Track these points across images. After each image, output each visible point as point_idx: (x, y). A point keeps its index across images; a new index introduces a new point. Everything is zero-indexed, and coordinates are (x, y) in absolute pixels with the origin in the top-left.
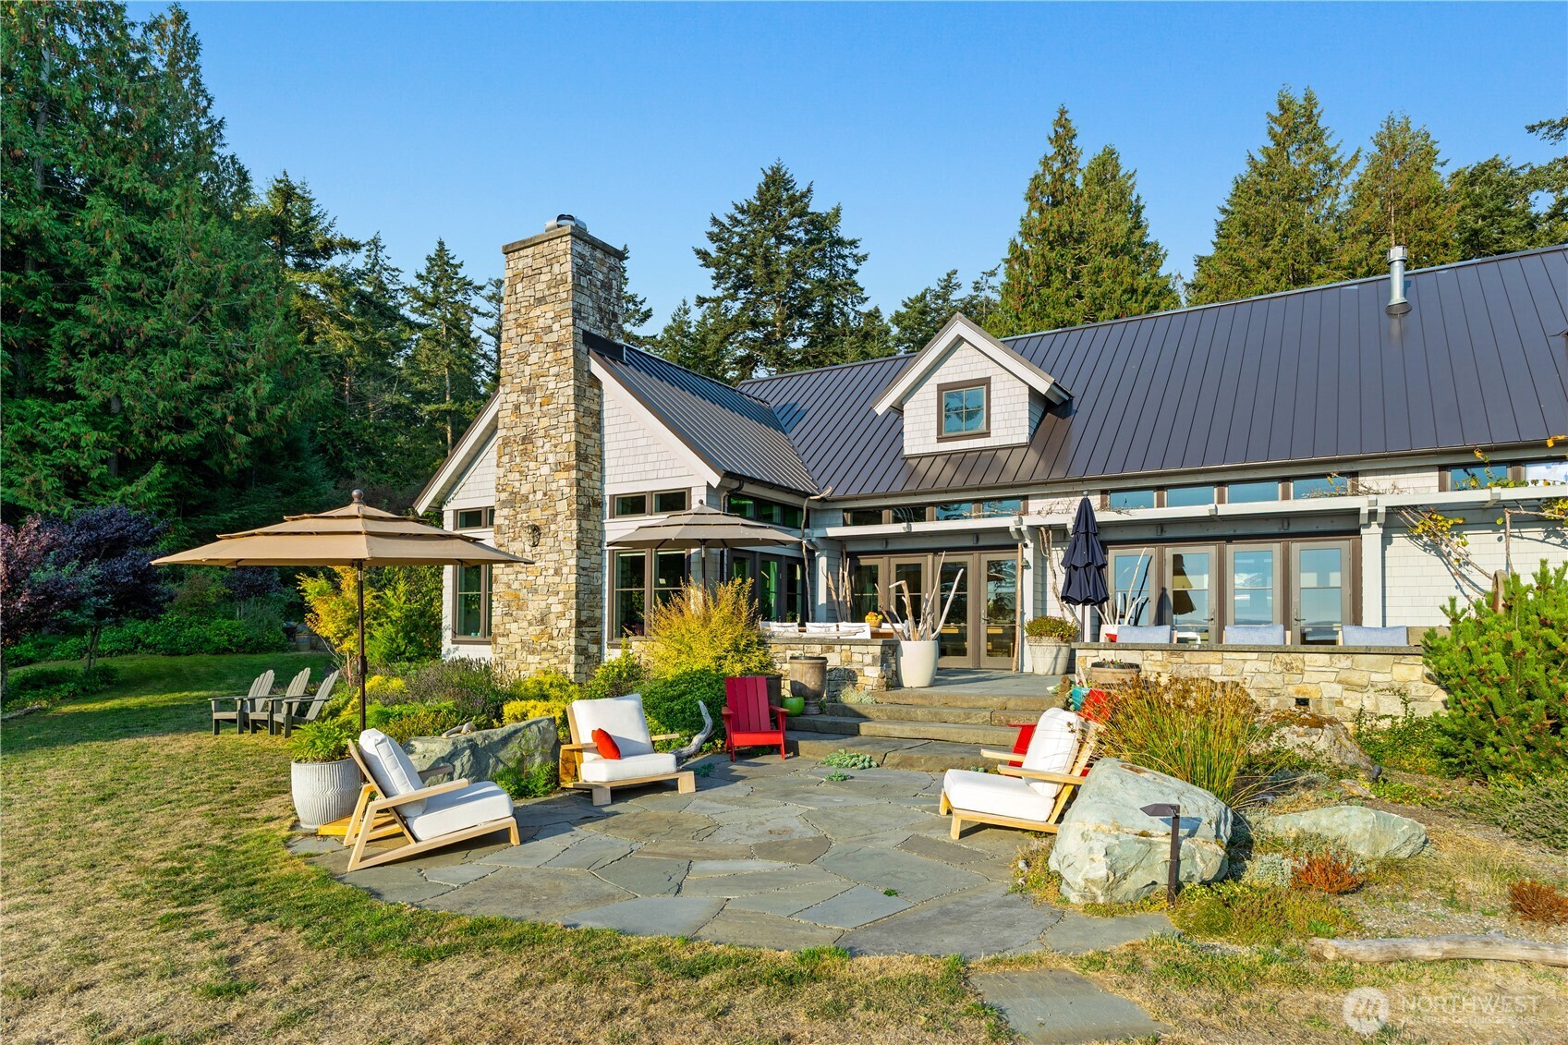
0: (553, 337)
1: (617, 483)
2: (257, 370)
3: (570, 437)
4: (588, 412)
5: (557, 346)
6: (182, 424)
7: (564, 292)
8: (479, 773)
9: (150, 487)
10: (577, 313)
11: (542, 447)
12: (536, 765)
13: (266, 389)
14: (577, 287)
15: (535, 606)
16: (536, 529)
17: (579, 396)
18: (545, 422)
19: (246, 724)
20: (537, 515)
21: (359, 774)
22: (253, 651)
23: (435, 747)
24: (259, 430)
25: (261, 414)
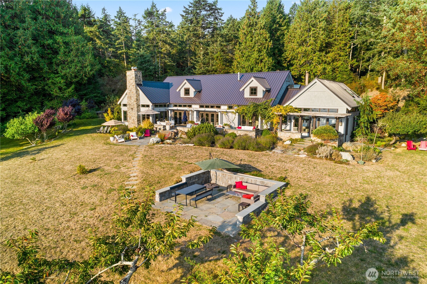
0: (133, 84)
1: (142, 103)
2: (88, 66)
3: (136, 98)
4: (138, 94)
5: (133, 86)
6: (76, 77)
7: (134, 79)
8: (123, 138)
9: (72, 89)
10: (136, 81)
11: (132, 98)
12: (127, 137)
13: (89, 69)
14: (136, 78)
15: (133, 118)
16: (132, 109)
17: (136, 92)
18: (132, 95)
19: (100, 133)
20: (132, 107)
21: (115, 138)
22: (92, 118)
23: (119, 136)
24: (88, 76)
25: (89, 73)
